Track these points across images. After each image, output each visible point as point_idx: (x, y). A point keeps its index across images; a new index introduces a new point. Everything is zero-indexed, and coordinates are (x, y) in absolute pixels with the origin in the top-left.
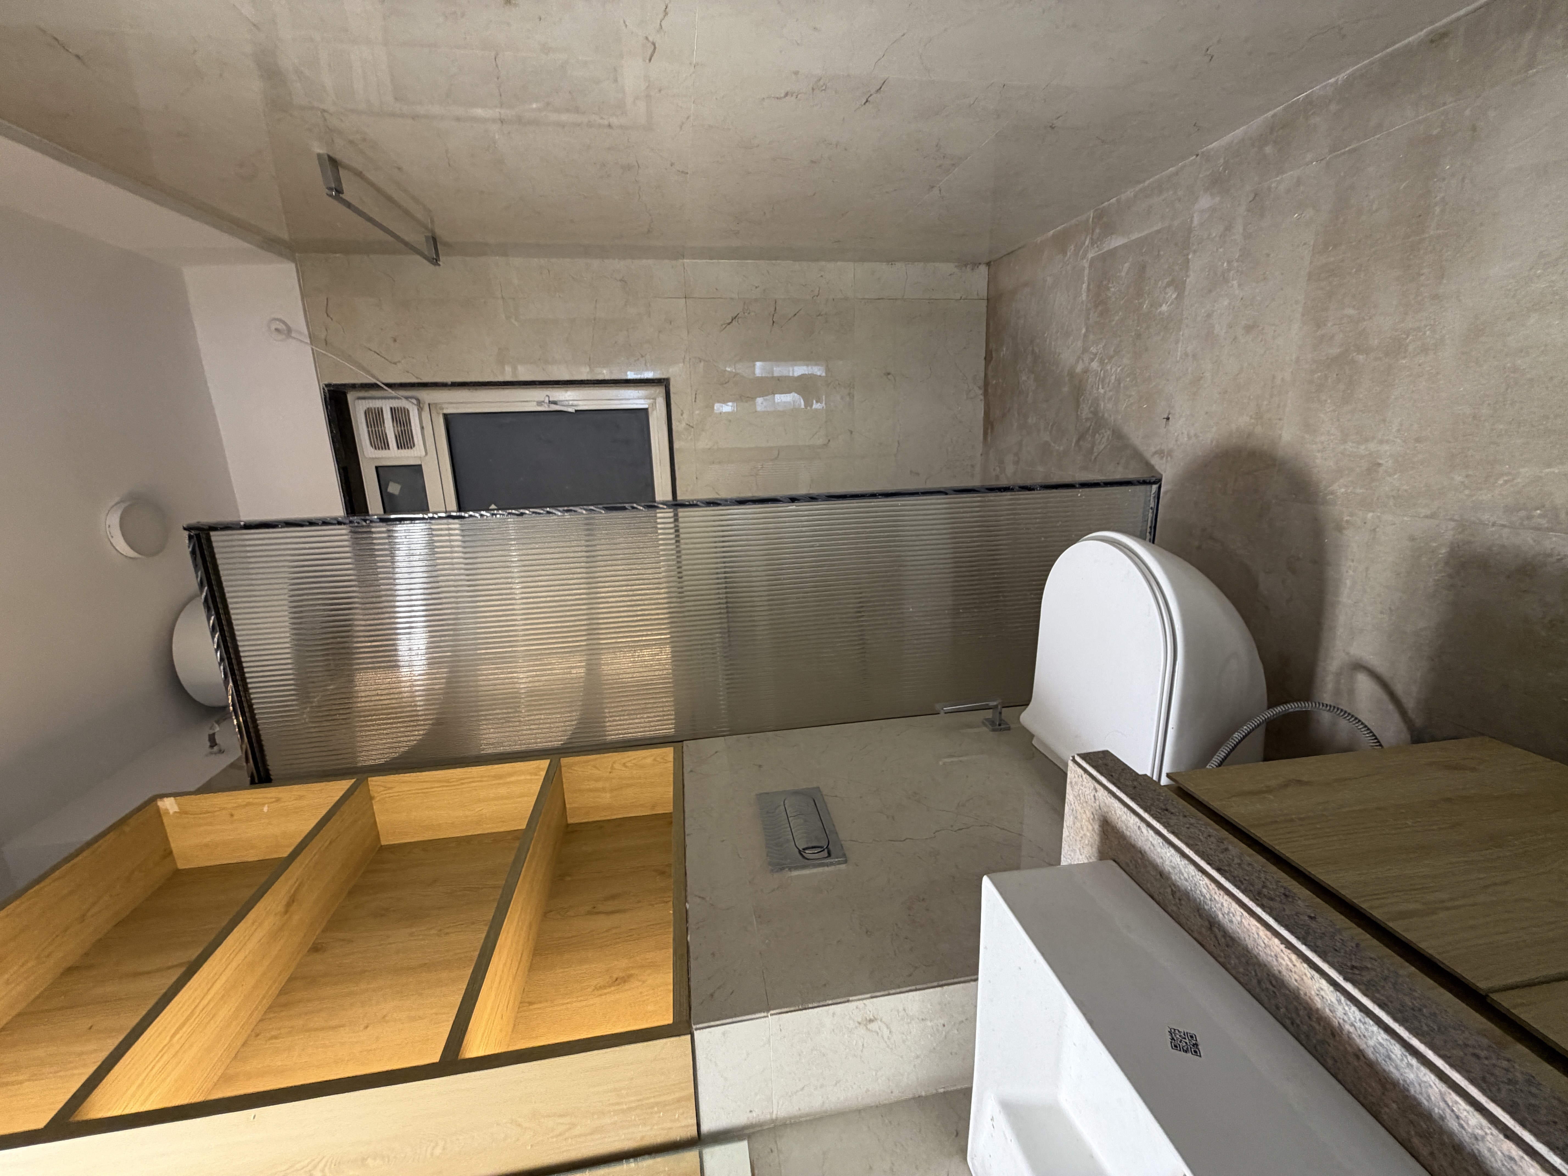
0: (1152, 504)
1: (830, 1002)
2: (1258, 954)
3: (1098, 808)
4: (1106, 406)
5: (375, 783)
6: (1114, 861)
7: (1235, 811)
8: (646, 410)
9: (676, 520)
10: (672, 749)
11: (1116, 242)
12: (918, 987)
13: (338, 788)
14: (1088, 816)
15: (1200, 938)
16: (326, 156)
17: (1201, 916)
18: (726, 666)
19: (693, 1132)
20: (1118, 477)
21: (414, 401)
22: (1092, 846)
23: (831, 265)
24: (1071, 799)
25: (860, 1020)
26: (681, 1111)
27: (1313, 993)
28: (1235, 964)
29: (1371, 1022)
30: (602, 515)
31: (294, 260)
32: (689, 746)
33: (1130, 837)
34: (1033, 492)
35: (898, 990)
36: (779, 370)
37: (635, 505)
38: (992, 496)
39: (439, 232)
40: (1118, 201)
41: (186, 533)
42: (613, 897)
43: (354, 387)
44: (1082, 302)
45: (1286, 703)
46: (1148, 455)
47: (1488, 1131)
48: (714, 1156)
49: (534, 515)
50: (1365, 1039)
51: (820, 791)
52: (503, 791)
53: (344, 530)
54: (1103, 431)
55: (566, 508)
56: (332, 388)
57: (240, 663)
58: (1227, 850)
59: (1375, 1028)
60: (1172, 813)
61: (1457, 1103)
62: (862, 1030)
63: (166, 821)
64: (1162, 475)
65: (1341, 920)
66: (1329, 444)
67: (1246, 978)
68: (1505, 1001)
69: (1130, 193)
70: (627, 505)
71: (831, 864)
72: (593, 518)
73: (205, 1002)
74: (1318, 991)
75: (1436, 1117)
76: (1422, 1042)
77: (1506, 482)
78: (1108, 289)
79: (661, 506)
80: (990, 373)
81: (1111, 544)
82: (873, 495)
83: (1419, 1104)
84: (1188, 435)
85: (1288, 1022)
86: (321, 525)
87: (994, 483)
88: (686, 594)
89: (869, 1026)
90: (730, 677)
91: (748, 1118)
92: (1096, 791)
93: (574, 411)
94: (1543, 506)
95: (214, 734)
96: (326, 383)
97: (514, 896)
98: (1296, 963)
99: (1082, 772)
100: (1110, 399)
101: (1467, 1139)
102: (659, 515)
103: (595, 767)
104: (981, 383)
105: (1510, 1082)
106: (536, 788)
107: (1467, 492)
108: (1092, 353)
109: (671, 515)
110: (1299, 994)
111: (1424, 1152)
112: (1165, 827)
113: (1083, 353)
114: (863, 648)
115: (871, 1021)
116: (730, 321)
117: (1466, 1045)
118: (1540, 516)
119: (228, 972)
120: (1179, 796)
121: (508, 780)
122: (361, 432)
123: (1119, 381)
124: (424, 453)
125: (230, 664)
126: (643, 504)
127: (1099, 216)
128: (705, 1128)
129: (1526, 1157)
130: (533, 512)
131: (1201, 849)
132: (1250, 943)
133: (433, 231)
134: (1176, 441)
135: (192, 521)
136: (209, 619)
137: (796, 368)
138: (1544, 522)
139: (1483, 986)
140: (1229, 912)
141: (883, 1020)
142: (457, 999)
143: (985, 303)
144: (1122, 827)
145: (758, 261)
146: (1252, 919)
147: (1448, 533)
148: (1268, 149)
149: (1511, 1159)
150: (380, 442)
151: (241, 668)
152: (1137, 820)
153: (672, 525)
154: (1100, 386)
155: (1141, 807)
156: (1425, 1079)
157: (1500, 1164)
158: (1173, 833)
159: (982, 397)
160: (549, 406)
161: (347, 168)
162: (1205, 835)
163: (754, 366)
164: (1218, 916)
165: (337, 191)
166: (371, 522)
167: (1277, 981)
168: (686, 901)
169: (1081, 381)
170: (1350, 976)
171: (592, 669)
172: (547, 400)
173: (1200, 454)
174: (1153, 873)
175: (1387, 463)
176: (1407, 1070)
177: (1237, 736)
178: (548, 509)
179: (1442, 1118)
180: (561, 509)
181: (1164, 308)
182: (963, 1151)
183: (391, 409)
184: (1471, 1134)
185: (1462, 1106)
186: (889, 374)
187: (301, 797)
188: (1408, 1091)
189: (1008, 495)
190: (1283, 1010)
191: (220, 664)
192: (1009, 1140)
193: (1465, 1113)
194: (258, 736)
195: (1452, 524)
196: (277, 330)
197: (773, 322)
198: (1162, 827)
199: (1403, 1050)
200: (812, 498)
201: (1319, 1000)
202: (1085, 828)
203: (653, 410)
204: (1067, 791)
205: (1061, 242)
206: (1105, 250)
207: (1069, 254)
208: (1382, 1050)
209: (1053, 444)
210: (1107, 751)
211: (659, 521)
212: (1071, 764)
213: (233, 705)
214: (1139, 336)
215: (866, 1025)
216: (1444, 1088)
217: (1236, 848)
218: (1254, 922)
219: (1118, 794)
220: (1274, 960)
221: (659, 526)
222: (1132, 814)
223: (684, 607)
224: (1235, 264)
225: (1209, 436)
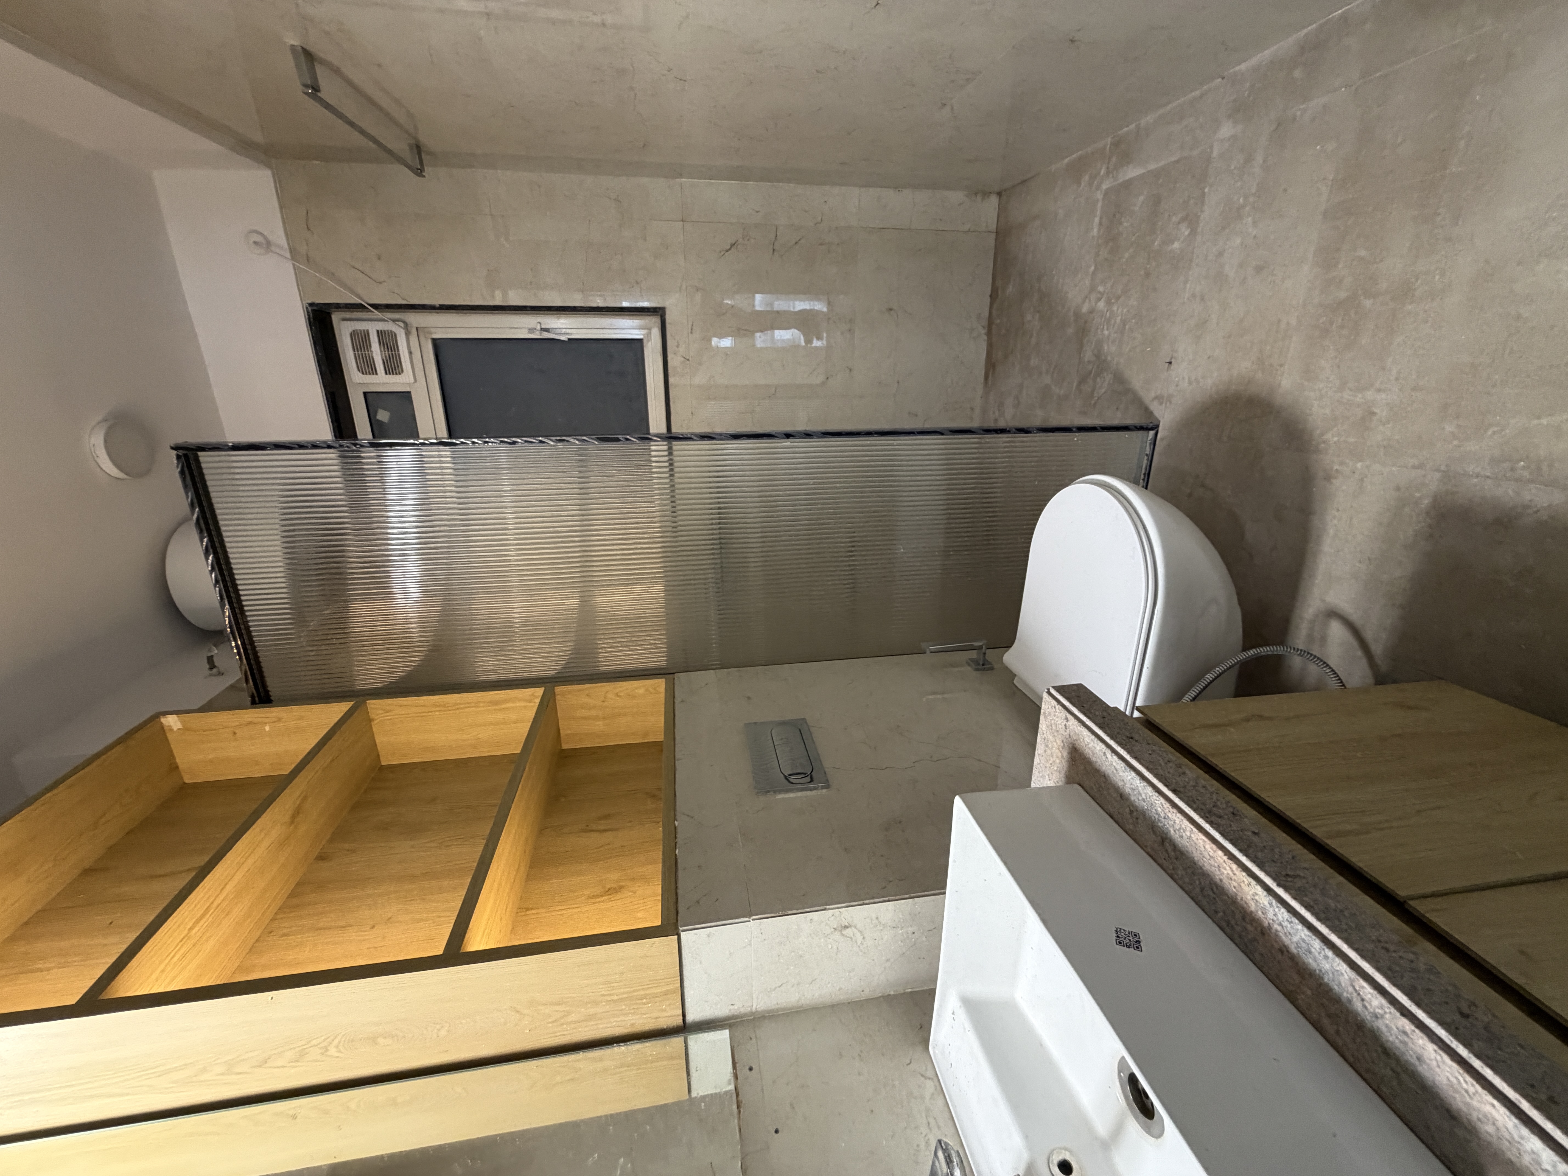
0: (1148, 451)
1: (808, 910)
2: (1203, 865)
3: (1068, 737)
4: (1110, 349)
5: (375, 706)
6: (1080, 785)
7: (1197, 741)
8: (640, 340)
9: (670, 454)
10: (664, 680)
11: (1132, 172)
12: (891, 898)
13: (338, 710)
14: (1059, 744)
15: (1152, 853)
16: (300, 48)
17: (1154, 832)
18: (718, 601)
19: (679, 1021)
20: (1116, 422)
21: (402, 325)
22: (1060, 772)
23: (836, 190)
24: (1044, 729)
25: (835, 927)
26: (668, 1003)
27: (1249, 898)
28: (1182, 875)
29: (1297, 921)
30: (595, 447)
31: (269, 166)
32: (681, 678)
33: (1096, 762)
34: (1029, 435)
35: (872, 901)
36: (781, 304)
37: (628, 437)
38: (989, 438)
39: (424, 139)
40: (1138, 127)
41: (174, 452)
42: (607, 817)
43: (338, 307)
44: (1093, 237)
45: (1261, 646)
46: (1147, 400)
47: (1387, 1011)
48: (698, 1042)
49: (526, 444)
50: (1290, 937)
51: (806, 722)
52: (500, 716)
53: (332, 454)
54: (1105, 374)
55: (558, 438)
56: (315, 308)
57: (235, 586)
58: (1184, 773)
59: (1300, 927)
60: (1136, 741)
61: (1363, 987)
62: (837, 936)
63: (170, 737)
64: (1159, 422)
65: (1281, 836)
66: (1327, 392)
67: (1190, 887)
68: (1421, 907)
69: (1150, 118)
70: (620, 437)
71: (815, 788)
72: (586, 449)
73: (219, 900)
74: (1253, 895)
75: (1343, 1000)
76: (1339, 937)
77: (1494, 433)
78: (1121, 224)
79: (655, 438)
80: (994, 312)
81: (1102, 488)
82: (869, 434)
83: (1331, 990)
84: (1189, 379)
85: (1224, 924)
86: (311, 448)
87: (992, 425)
88: (680, 528)
89: (844, 932)
90: (722, 612)
91: (730, 1010)
92: (1067, 720)
93: (566, 339)
94: (1527, 457)
95: (212, 656)
96: (310, 302)
97: (511, 812)
98: (1236, 872)
99: (1056, 703)
100: (1114, 342)
101: (1368, 1018)
102: (653, 448)
103: (588, 695)
104: (985, 323)
105: (1413, 970)
106: (531, 714)
107: (1455, 442)
108: (1100, 292)
109: (666, 448)
110: (1236, 899)
111: (1331, 1029)
112: (1129, 752)
113: (1090, 293)
114: (854, 588)
115: (846, 927)
116: (729, 247)
117: (1379, 941)
118: (1524, 468)
119: (239, 876)
120: (1147, 728)
121: (504, 706)
122: (348, 356)
123: (1124, 323)
124: (412, 380)
125: (226, 586)
126: (636, 436)
127: (1116, 144)
128: (691, 1017)
129: (1417, 1031)
130: (526, 441)
131: (1161, 772)
132: (1196, 856)
133: (416, 139)
134: (1177, 386)
135: (181, 440)
136: (202, 541)
137: (797, 303)
138: (1526, 474)
139: (1402, 893)
140: (1180, 828)
141: (858, 927)
142: (457, 904)
143: (993, 236)
144: (1089, 754)
145: (759, 183)
146: (1200, 834)
147: (1433, 483)
148: (1297, 73)
149: (1405, 1033)
150: (368, 367)
151: (237, 591)
152: (1103, 746)
153: (666, 459)
154: (1105, 327)
155: (1108, 735)
156: (1338, 969)
157: (1394, 1037)
158: (1136, 758)
159: (986, 338)
160: (541, 333)
161: (323, 62)
162: (1166, 760)
163: (754, 297)
164: (1170, 831)
165: (313, 88)
166: (362, 446)
167: (1217, 889)
168: (675, 819)
169: (1086, 322)
170: (1282, 882)
171: (585, 602)
172: (539, 328)
173: (1199, 400)
174: (1115, 795)
175: (1382, 412)
176: (1324, 962)
177: (1209, 677)
178: (541, 438)
179: (1350, 1001)
180: (553, 438)
181: (1176, 245)
182: (926, 1041)
183: (378, 331)
184: (1372, 1013)
185: (1368, 990)
186: (891, 310)
187: (301, 718)
188: (1323, 979)
189: (1004, 437)
190: (1221, 914)
191: (215, 587)
192: (967, 1031)
193: (1369, 996)
194: (257, 658)
195: (1438, 475)
196: (255, 243)
197: (774, 250)
198: (1125, 753)
199: (1322, 944)
200: (808, 435)
201: (1253, 904)
202: (1055, 756)
203: (648, 341)
204: (1041, 722)
205: (1076, 171)
206: (1121, 180)
207: (1083, 184)
208: (1304, 945)
209: (1053, 387)
210: (1081, 684)
211: (653, 453)
212: (1045, 695)
213: (231, 627)
214: (1148, 275)
215: (841, 931)
216: (1353, 975)
217: (1193, 772)
218: (1201, 836)
219: (1087, 723)
220: (1217, 869)
221: (654, 459)
222: (1099, 742)
223: (676, 542)
224: (1251, 199)
225: (1210, 382)
